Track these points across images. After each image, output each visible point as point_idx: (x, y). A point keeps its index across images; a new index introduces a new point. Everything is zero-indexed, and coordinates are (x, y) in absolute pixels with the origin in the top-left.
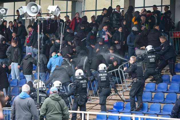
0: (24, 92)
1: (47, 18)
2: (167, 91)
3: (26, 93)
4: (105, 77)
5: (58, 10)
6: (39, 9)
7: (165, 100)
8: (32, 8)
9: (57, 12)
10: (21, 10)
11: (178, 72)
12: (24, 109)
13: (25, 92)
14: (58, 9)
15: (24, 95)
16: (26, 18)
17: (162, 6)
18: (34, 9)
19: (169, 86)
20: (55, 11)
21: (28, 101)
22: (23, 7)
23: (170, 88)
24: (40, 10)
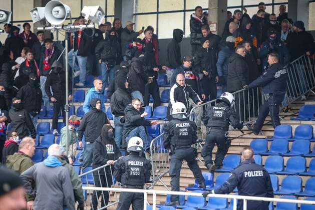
0: (53, 157)
1: (81, 28)
2: (287, 153)
3: (56, 158)
4: (186, 130)
5: (99, 14)
6: (67, 12)
7: (285, 169)
8: (55, 11)
9: (99, 17)
10: (35, 14)
11: (306, 120)
12: (52, 186)
13: (55, 156)
14: (99, 12)
15: (54, 162)
16: (44, 28)
17: (273, 4)
18: (58, 11)
19: (291, 144)
20: (95, 16)
21: (61, 172)
22: (38, 8)
23: (293, 147)
24: (68, 14)
